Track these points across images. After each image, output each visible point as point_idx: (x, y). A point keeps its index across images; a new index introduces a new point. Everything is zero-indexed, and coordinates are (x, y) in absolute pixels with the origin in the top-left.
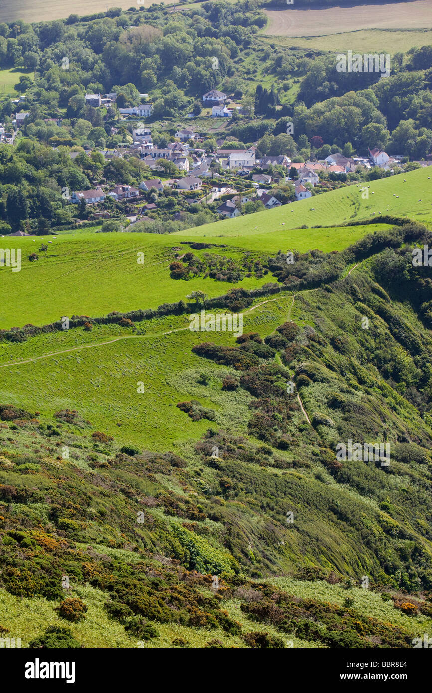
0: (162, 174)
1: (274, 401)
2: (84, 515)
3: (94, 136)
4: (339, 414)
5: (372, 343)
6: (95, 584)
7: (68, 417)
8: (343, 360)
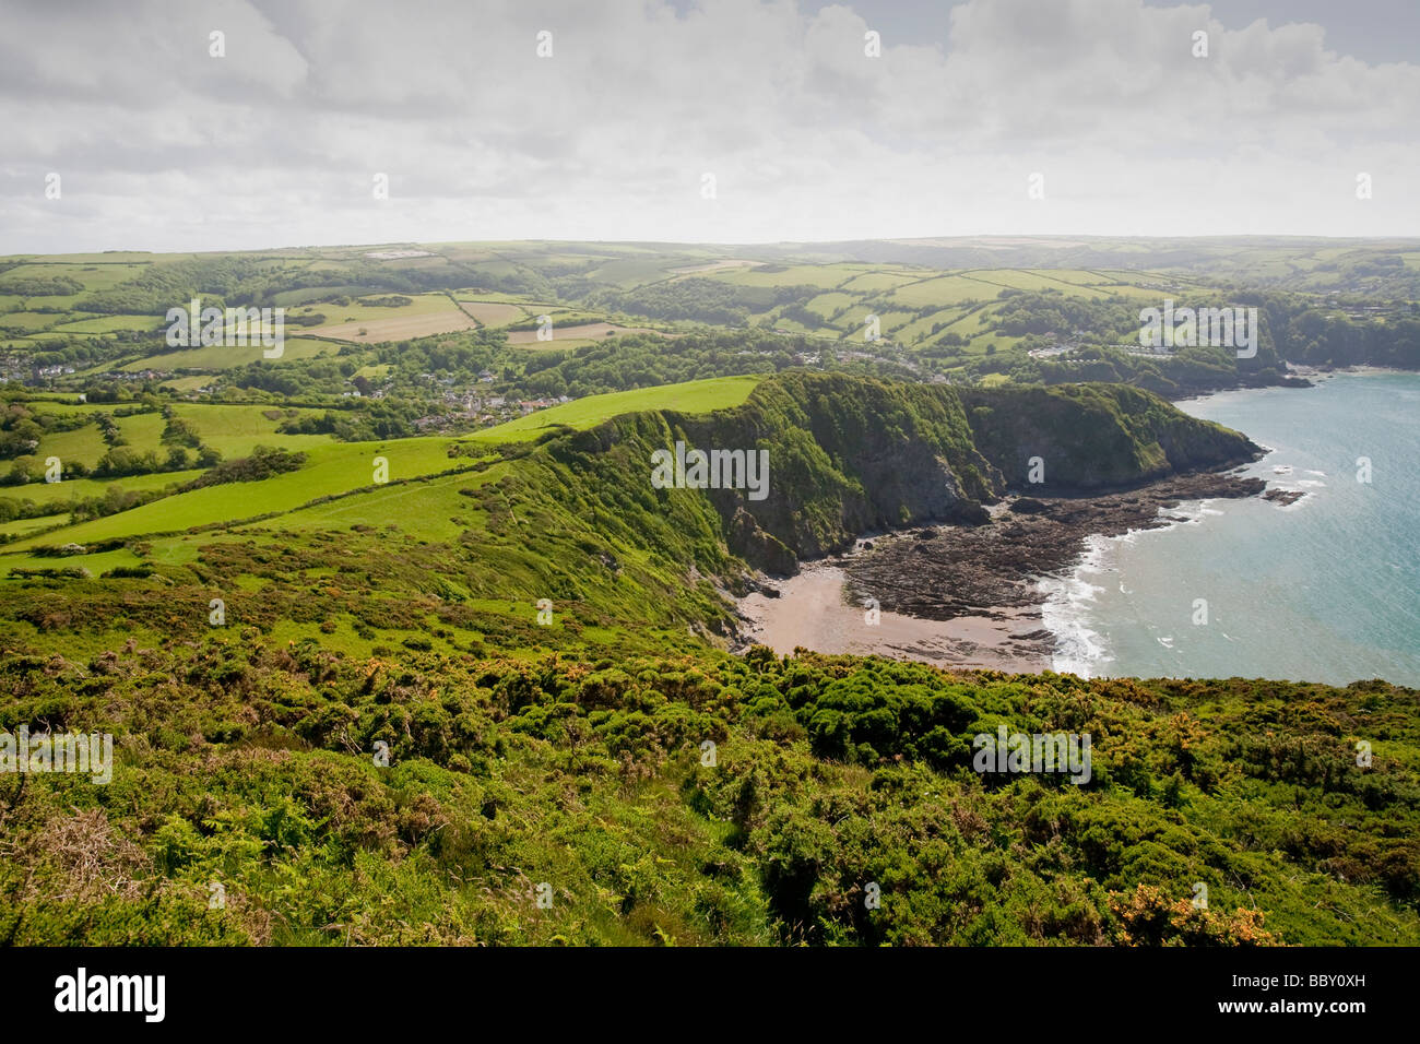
0: (457, 410)
1: (498, 514)
2: (386, 576)
3: (426, 394)
4: (531, 518)
5: (548, 483)
6: (351, 612)
7: (392, 528)
8: (534, 492)
